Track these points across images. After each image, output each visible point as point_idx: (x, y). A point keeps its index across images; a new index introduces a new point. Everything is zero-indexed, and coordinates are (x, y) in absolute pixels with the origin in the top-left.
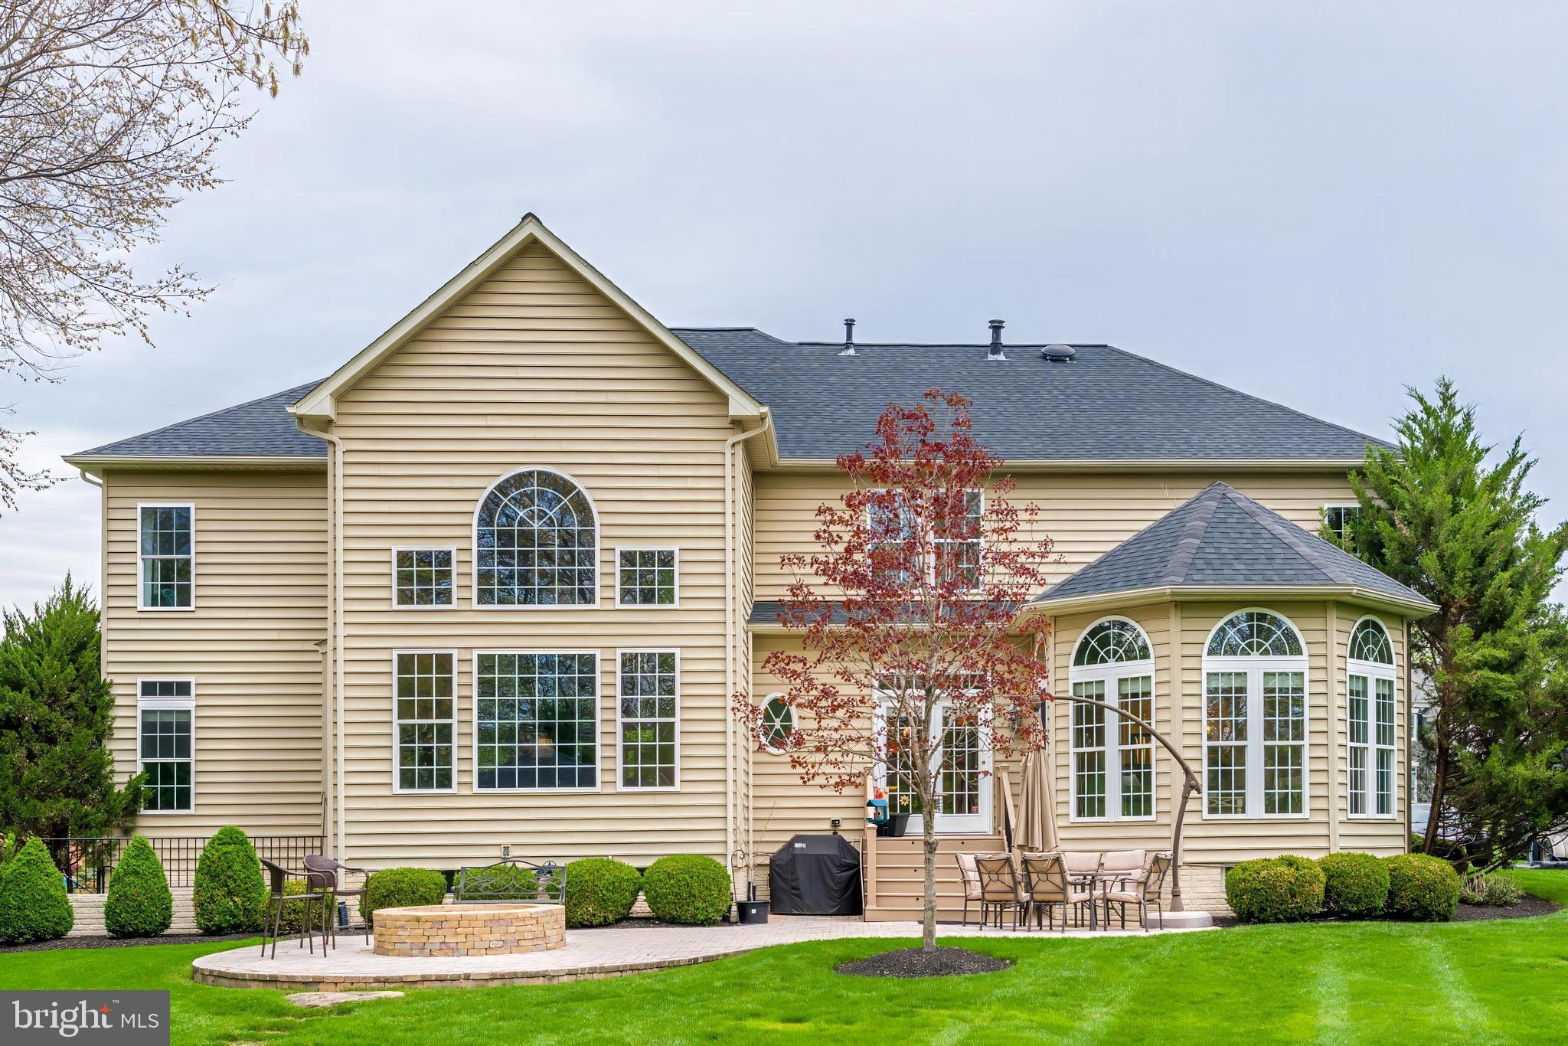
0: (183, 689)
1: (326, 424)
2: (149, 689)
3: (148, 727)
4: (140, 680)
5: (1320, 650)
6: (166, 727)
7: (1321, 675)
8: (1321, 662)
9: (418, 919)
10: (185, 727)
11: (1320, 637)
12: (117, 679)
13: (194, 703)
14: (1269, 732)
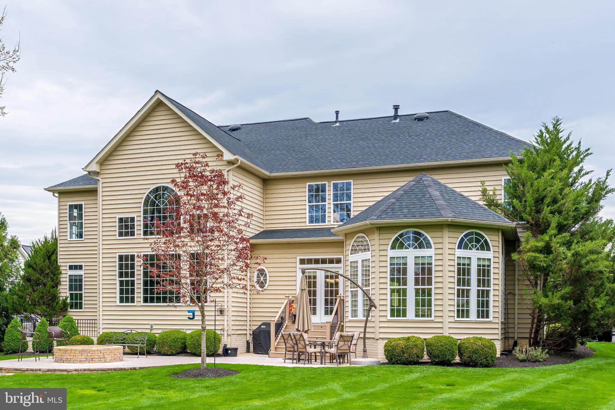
0: (80, 267)
1: (97, 173)
2: (71, 268)
3: (71, 280)
4: (68, 264)
5: (439, 246)
6: (76, 281)
7: (440, 257)
8: (440, 251)
9: (60, 350)
10: (81, 281)
11: (440, 240)
12: (62, 264)
13: (83, 272)
14: (417, 282)
